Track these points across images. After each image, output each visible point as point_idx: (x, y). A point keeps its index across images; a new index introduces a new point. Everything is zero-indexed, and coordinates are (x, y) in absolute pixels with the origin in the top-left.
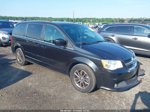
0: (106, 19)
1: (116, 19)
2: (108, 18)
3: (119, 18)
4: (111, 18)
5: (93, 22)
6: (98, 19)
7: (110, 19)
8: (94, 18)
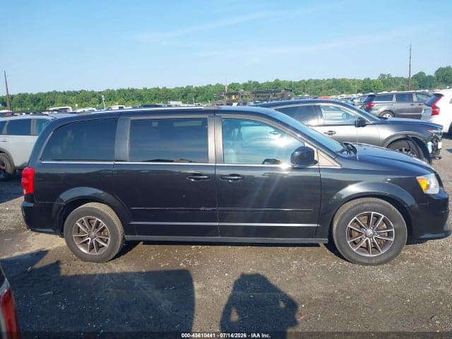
0: (119, 91)
1: (150, 90)
2: (125, 88)
3: (156, 87)
4: (135, 88)
5: (82, 102)
6: (94, 95)
7: (132, 90)
8: (81, 91)
